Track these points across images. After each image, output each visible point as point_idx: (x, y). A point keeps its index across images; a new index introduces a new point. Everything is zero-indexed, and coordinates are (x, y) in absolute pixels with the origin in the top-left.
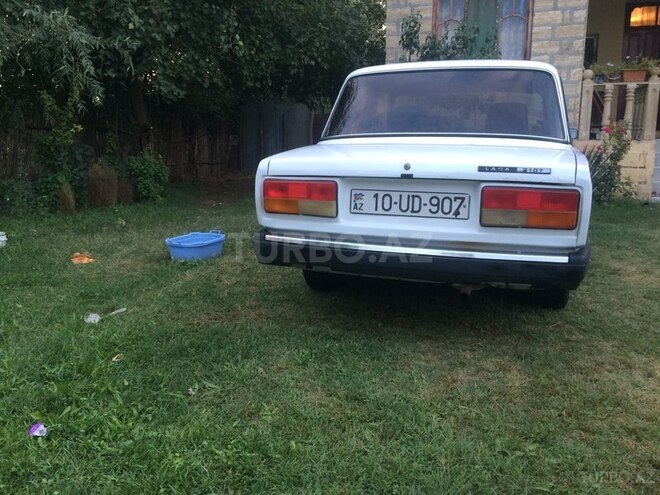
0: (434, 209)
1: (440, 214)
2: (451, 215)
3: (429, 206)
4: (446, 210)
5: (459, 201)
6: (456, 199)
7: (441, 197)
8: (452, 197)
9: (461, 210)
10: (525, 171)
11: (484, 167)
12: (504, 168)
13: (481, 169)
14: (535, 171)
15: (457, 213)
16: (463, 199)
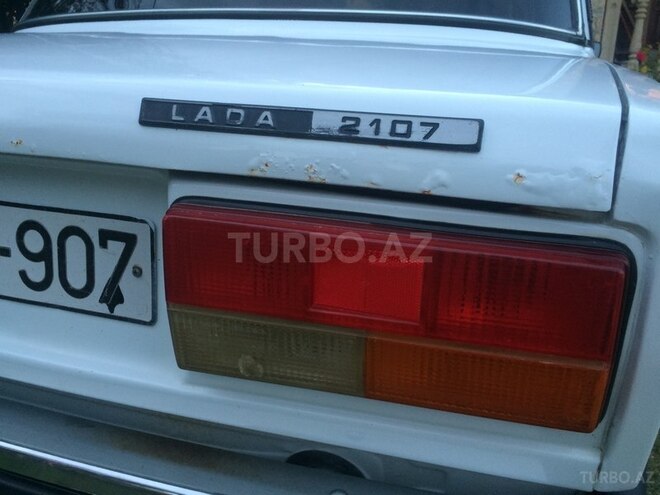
0: (37, 272)
1: (55, 293)
2: (92, 302)
3: (18, 261)
4: (78, 280)
5: (116, 248)
6: (106, 236)
7: (54, 224)
8: (92, 227)
9: (127, 283)
10: (348, 132)
11: (166, 105)
12: (253, 111)
13: (156, 113)
14: (400, 134)
15: (113, 296)
16: (130, 241)
